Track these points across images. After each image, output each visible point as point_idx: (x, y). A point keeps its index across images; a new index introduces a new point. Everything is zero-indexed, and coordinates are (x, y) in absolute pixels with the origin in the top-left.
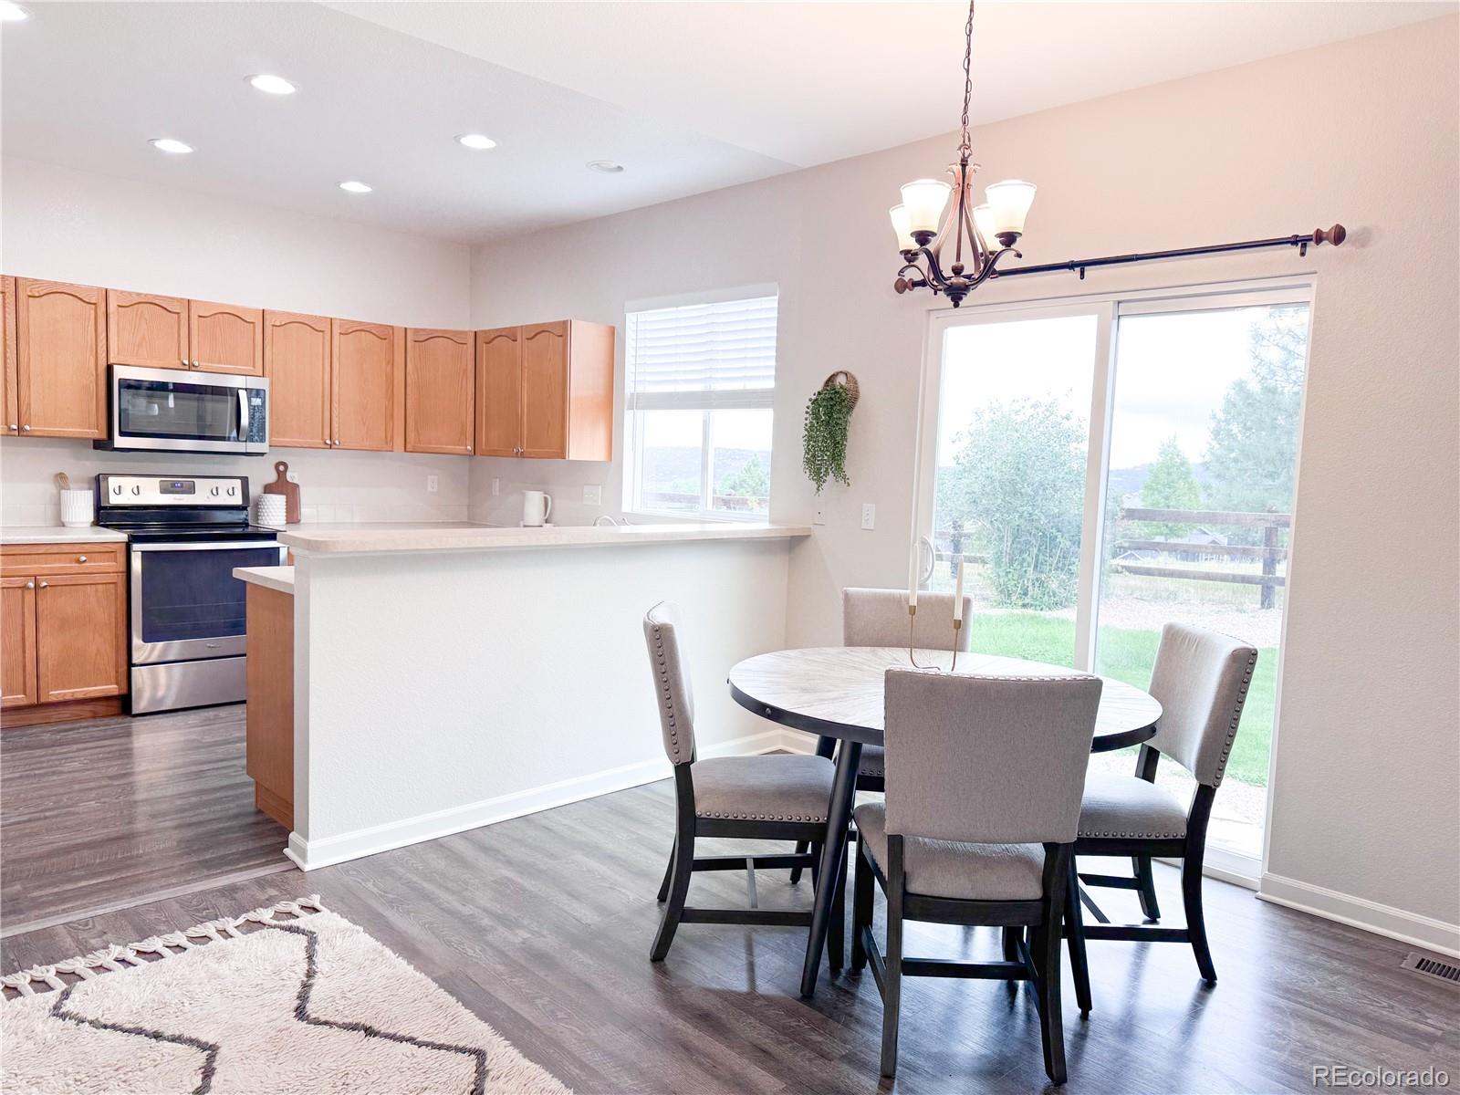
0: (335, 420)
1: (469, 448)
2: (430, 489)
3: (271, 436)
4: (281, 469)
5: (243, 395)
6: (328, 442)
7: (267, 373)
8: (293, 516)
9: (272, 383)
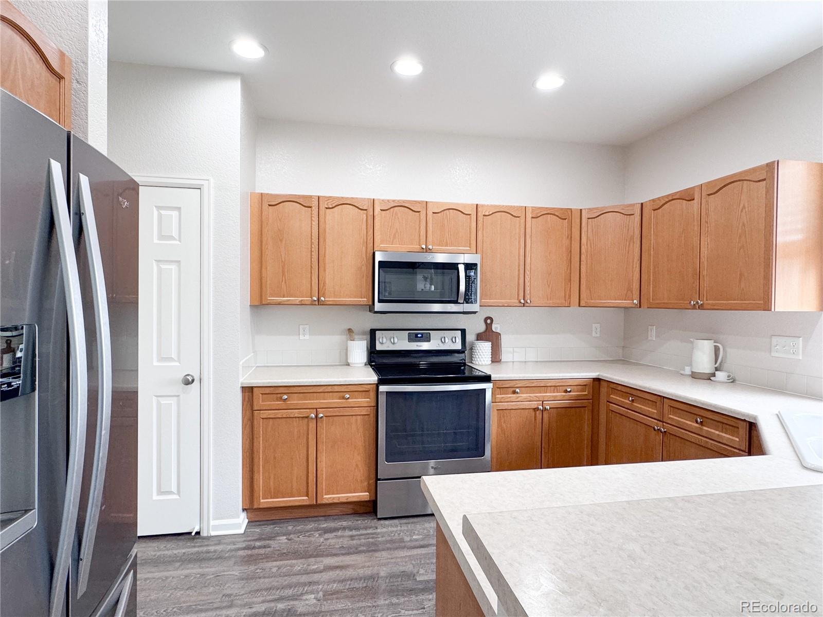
0: (527, 284)
1: (635, 301)
2: (594, 334)
3: (481, 299)
4: (488, 321)
5: (461, 268)
6: (522, 301)
7: (479, 250)
8: (496, 358)
9: (482, 258)
